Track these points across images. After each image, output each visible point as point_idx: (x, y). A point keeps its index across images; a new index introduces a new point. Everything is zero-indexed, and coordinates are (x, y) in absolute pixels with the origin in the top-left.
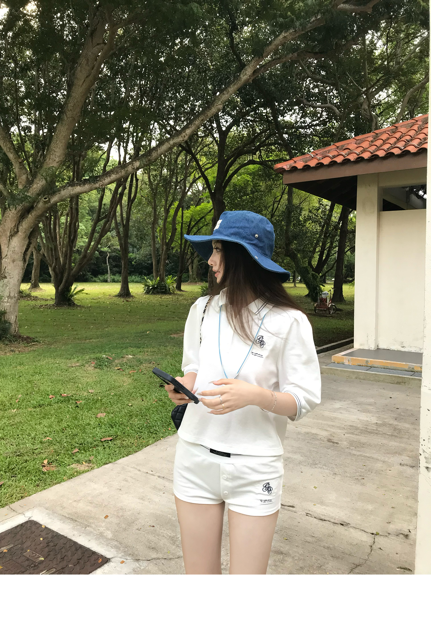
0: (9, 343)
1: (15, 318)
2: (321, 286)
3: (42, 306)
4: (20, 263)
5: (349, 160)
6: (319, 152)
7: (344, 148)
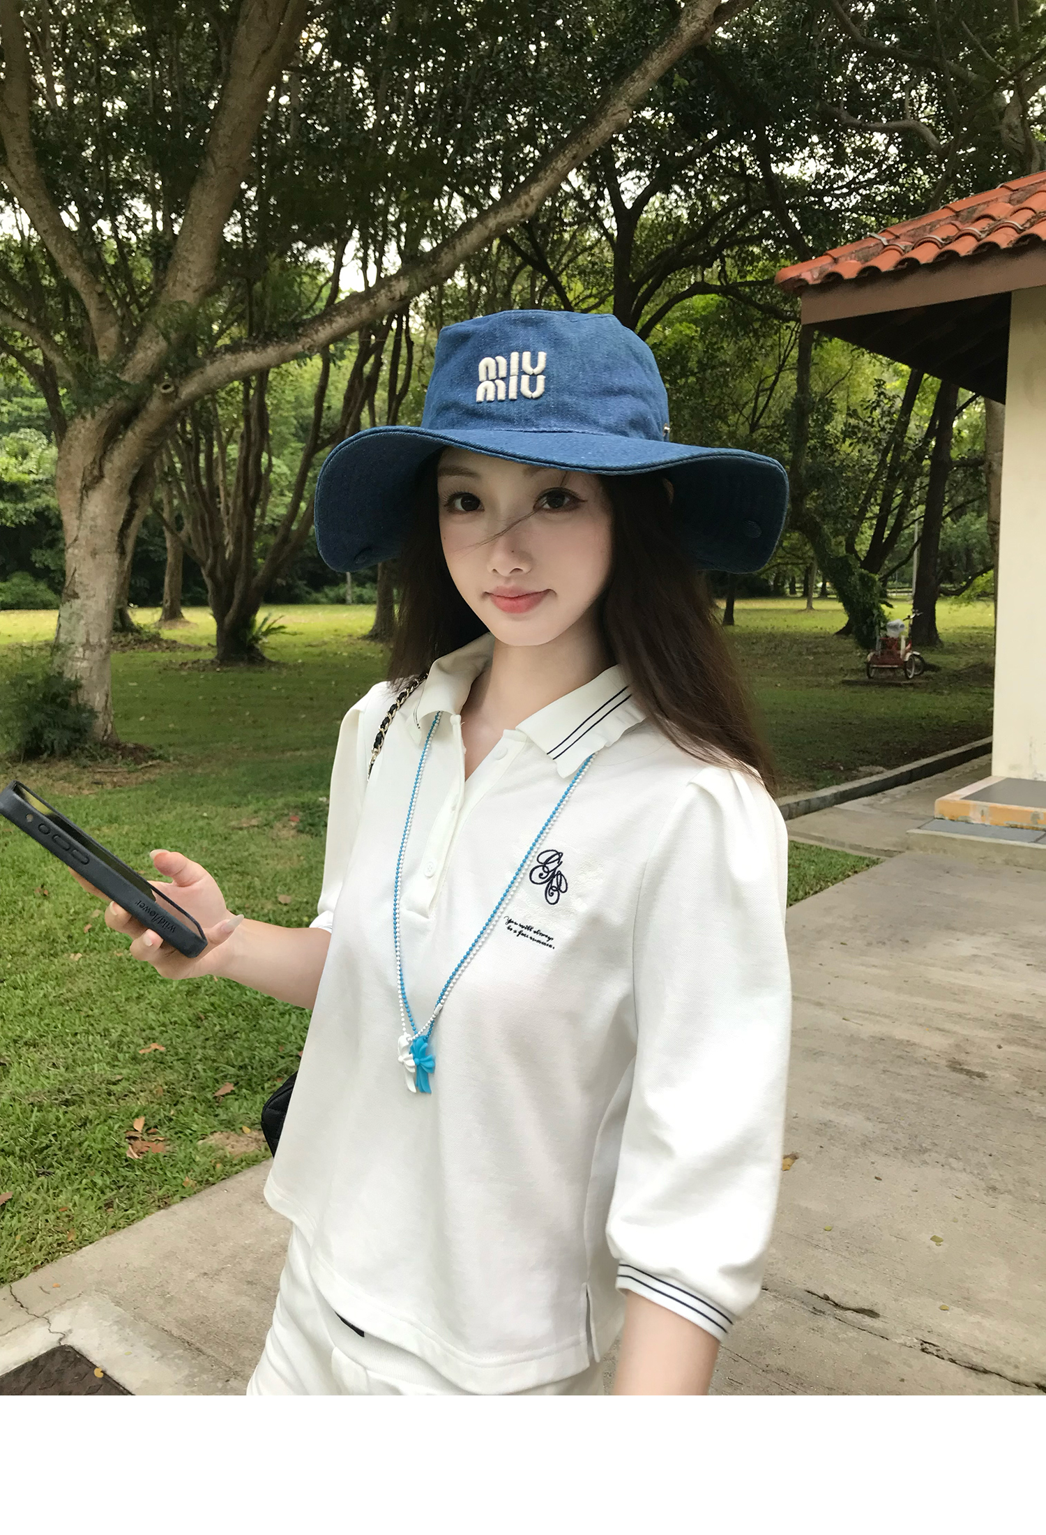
0: (89, 763)
1: (104, 698)
2: (884, 607)
3: (186, 664)
4: (112, 559)
5: (994, 246)
6: (904, 230)
7: (976, 215)
